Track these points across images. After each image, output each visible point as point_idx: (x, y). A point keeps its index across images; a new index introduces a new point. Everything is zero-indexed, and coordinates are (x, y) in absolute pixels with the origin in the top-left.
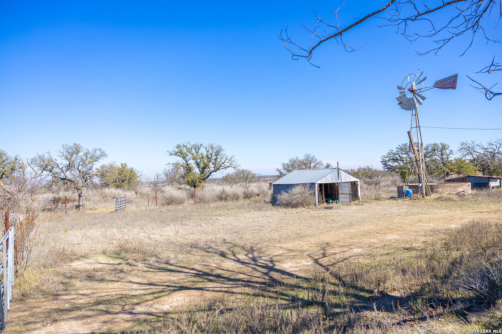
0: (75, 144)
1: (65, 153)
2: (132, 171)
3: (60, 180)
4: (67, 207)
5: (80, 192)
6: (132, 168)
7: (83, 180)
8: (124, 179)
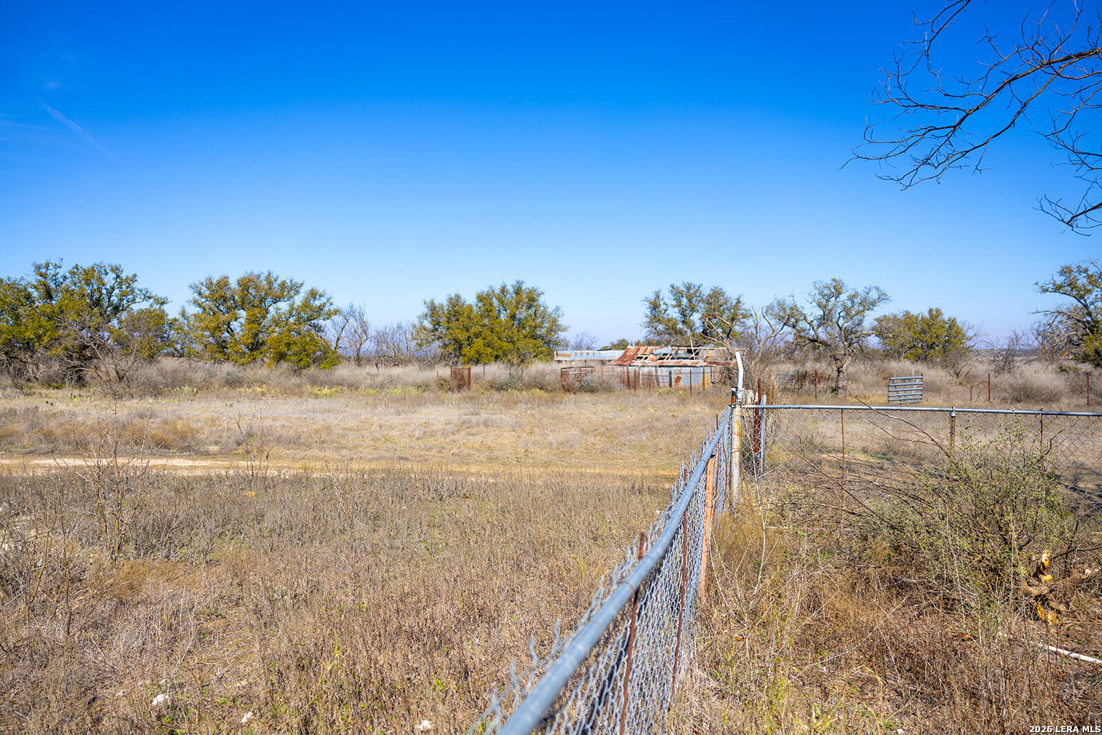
0: (834, 280)
1: (819, 297)
2: (952, 323)
3: (807, 341)
4: (818, 390)
5: (839, 364)
6: (954, 319)
7: (845, 343)
8: (934, 343)
